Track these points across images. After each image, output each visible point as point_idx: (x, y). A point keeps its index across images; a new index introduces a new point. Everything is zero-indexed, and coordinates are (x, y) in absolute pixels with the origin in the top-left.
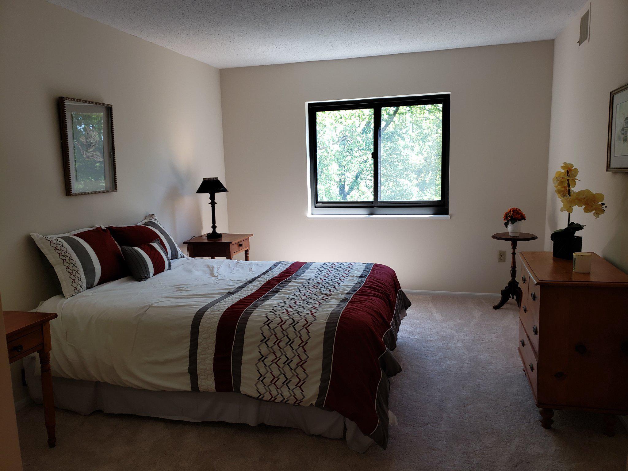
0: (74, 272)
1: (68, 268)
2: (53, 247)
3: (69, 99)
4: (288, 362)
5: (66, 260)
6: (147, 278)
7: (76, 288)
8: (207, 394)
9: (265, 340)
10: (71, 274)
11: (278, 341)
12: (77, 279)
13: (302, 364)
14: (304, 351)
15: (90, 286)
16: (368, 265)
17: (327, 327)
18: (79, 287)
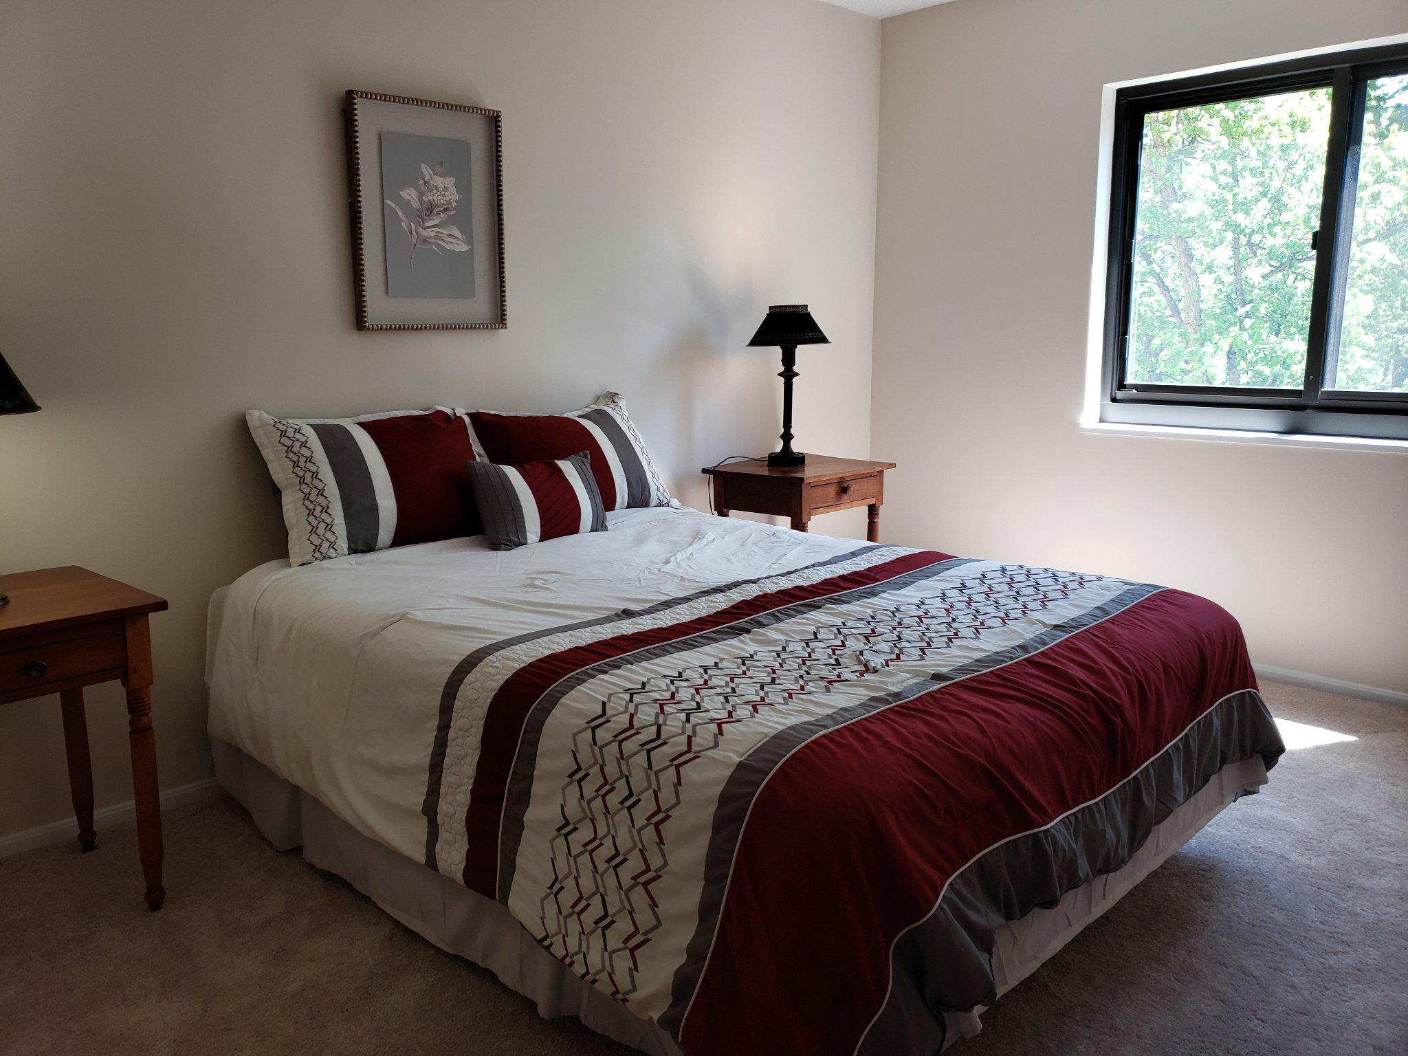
0: (318, 509)
1: (307, 497)
2: (284, 445)
3: (367, 95)
5: (306, 477)
6: (517, 546)
7: (317, 548)
9: (577, 775)
10: (311, 512)
11: (606, 787)
12: (322, 526)
13: (647, 879)
14: (658, 841)
15: (362, 543)
17: (732, 780)
18: (326, 545)
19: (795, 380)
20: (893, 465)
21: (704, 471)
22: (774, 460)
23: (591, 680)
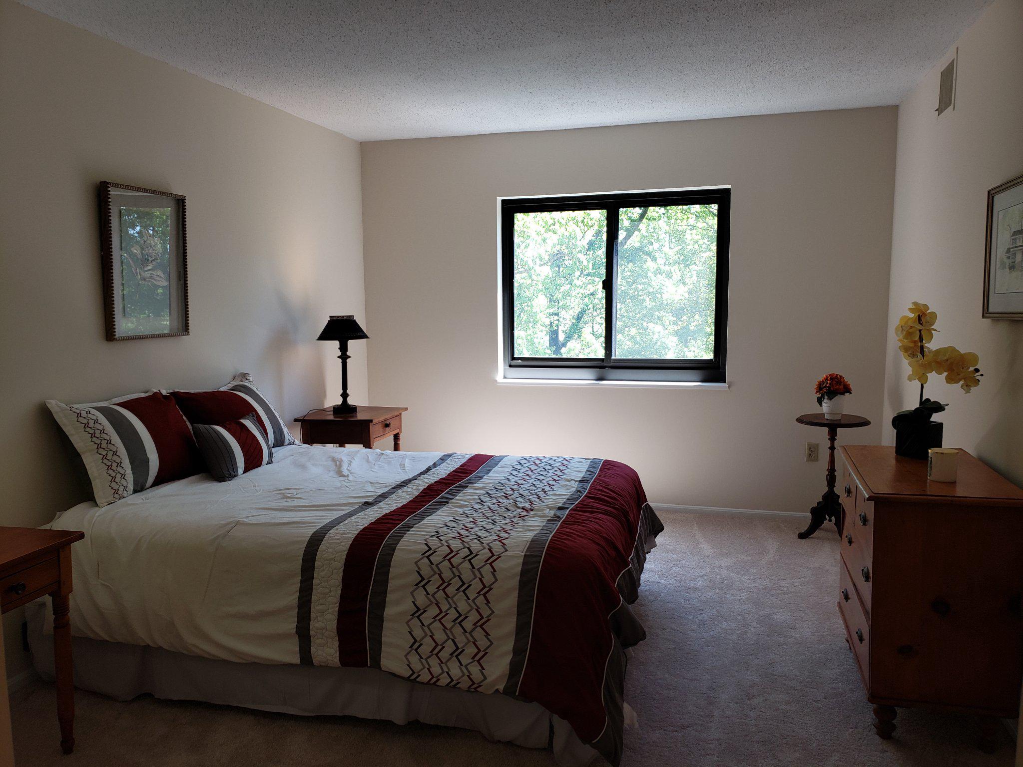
0: (115, 465)
1: (104, 457)
2: (81, 423)
3: (116, 185)
4: (460, 619)
5: (101, 445)
6: (233, 477)
7: (116, 492)
8: (325, 669)
9: (422, 582)
10: (109, 467)
11: (444, 584)
12: (119, 476)
13: (482, 623)
14: (486, 602)
15: (139, 488)
16: (594, 463)
17: (524, 563)
18: (121, 488)
19: (348, 360)
20: (407, 409)
21: (296, 420)
22: (336, 410)
23: (405, 535)
